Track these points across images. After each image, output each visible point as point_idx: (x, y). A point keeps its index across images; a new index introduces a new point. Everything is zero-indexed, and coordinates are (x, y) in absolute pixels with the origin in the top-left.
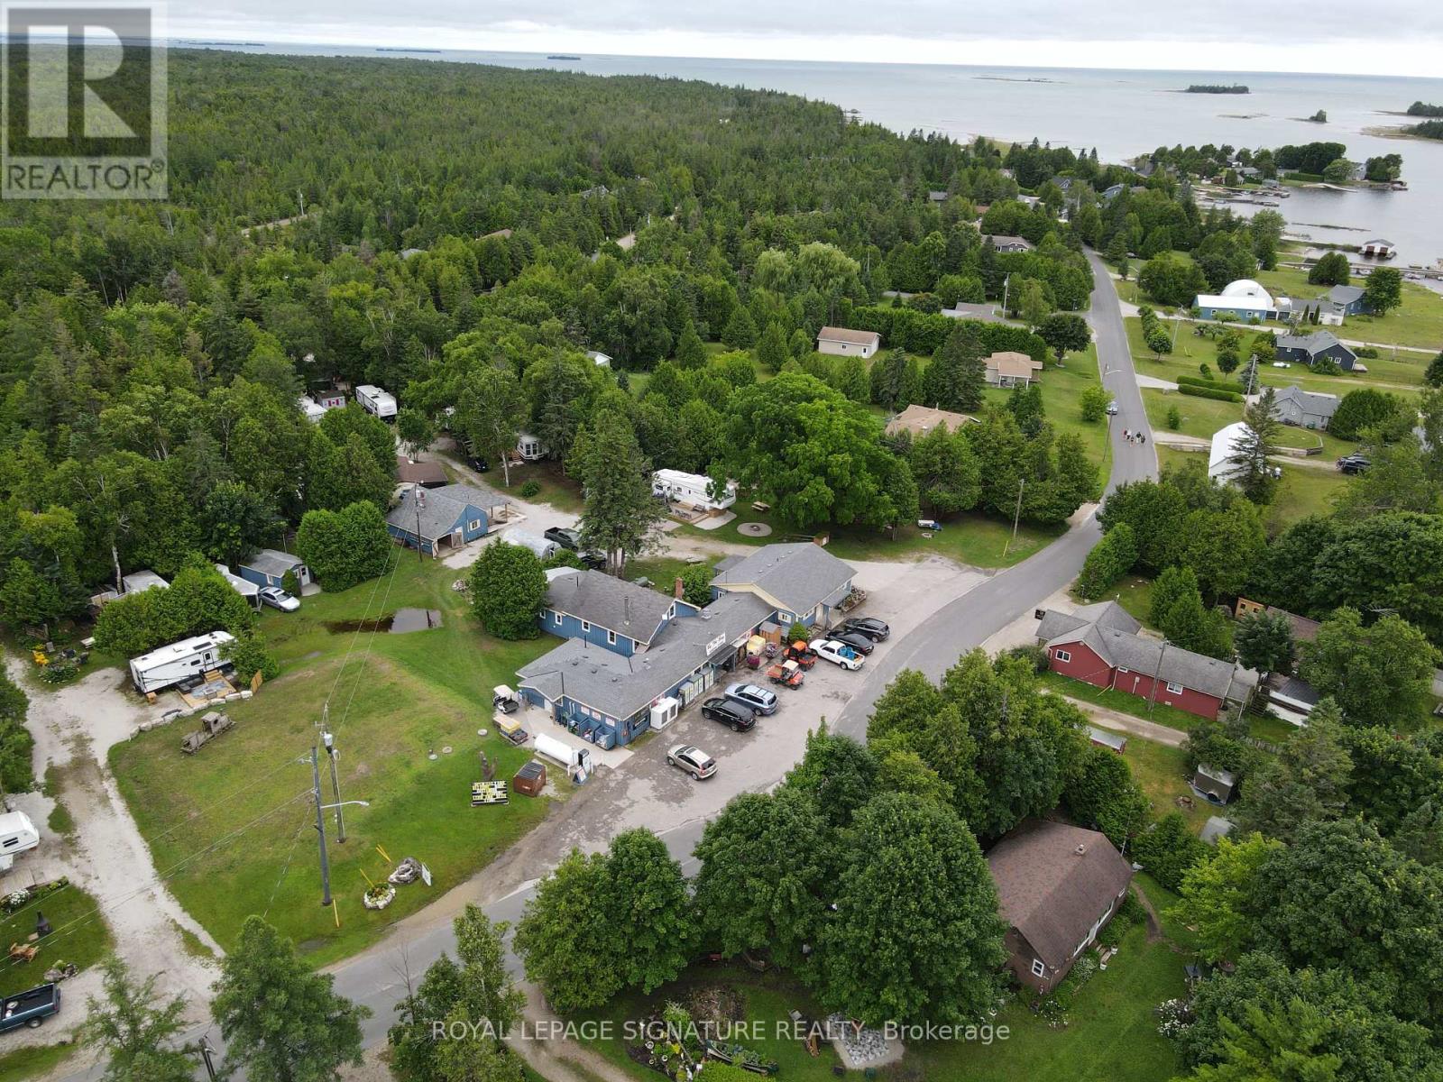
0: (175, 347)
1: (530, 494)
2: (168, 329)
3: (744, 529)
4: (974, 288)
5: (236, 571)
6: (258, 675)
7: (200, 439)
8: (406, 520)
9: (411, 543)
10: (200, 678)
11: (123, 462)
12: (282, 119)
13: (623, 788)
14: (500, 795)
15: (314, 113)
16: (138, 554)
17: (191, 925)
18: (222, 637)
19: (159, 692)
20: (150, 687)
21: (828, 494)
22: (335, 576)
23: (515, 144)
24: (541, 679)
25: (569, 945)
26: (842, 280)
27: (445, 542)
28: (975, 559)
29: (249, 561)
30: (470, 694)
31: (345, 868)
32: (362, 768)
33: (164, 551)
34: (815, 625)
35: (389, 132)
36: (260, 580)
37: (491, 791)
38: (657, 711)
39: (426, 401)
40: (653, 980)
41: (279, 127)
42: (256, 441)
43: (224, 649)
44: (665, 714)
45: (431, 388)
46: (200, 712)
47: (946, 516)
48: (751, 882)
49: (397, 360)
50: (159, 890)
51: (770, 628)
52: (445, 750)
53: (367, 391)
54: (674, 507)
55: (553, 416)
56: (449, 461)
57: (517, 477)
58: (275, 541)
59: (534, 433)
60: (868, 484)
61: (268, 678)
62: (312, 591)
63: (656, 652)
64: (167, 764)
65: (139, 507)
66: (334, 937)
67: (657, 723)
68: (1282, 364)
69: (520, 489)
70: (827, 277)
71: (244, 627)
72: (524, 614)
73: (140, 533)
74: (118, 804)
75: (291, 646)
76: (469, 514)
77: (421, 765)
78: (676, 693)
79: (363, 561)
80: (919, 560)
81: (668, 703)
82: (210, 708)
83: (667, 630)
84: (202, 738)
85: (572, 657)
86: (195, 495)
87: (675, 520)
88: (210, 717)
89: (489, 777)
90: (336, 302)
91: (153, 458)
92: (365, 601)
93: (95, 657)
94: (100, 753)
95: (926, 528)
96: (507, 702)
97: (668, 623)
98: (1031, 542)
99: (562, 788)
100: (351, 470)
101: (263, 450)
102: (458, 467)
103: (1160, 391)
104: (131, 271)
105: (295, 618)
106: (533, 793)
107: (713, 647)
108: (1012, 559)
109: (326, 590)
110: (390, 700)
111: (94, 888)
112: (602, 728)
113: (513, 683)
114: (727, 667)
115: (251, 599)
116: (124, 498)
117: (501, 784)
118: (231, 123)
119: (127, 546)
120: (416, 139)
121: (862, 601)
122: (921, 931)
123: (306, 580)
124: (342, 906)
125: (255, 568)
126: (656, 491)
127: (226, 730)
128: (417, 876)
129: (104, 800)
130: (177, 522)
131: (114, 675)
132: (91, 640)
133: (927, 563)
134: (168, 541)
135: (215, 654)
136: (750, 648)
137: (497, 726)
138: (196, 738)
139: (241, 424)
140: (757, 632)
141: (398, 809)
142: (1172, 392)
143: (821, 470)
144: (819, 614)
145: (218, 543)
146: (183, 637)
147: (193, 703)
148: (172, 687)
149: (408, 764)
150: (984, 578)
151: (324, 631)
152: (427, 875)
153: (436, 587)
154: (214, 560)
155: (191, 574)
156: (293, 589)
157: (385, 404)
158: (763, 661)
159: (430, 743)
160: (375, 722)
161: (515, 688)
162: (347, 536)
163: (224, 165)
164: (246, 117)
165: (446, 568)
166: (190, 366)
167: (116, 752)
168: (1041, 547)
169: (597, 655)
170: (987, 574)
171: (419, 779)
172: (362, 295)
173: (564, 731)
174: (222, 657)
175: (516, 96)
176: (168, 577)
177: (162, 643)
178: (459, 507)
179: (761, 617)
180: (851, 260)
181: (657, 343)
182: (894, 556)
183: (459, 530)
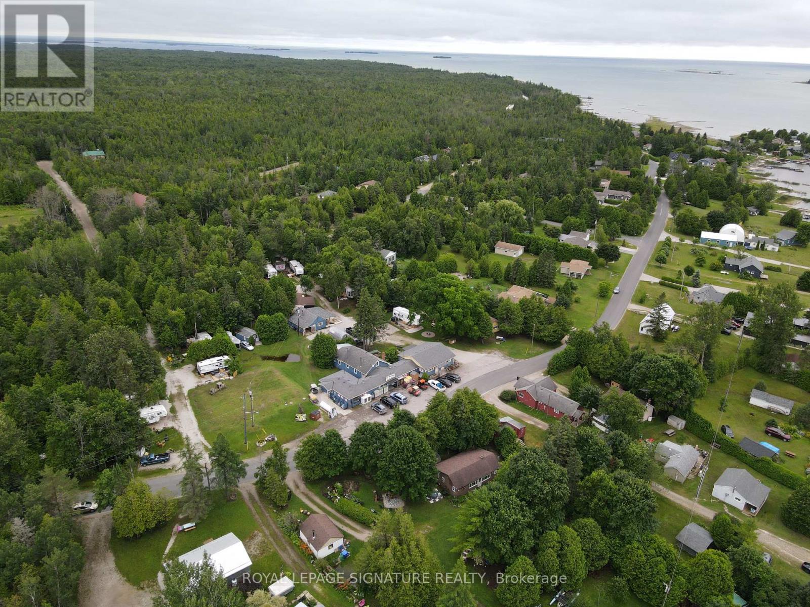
0: (223, 245)
1: (346, 313)
2: (222, 237)
3: (424, 334)
4: (581, 224)
5: (234, 334)
6: (236, 372)
7: (227, 286)
8: (295, 320)
9: (296, 329)
10: (217, 371)
11: (201, 294)
12: (287, 109)
13: (345, 421)
14: (304, 419)
15: (303, 105)
16: (203, 326)
17: (206, 443)
18: (226, 357)
19: (205, 374)
20: (202, 372)
21: (452, 324)
22: (267, 339)
23: (394, 125)
24: (326, 383)
25: (307, 458)
26: (516, 217)
27: (308, 330)
28: (513, 355)
29: (239, 331)
30: (304, 386)
31: (252, 434)
32: (263, 405)
33: (211, 326)
34: (434, 374)
35: (336, 116)
36: (241, 339)
37: (301, 417)
38: (363, 398)
39: (312, 271)
40: (332, 473)
41: (285, 113)
42: (246, 288)
43: (226, 362)
44: (366, 400)
45: (315, 267)
46: (216, 382)
47: (508, 336)
48: (361, 447)
49: (305, 252)
50: (199, 433)
51: (414, 373)
52: (291, 403)
53: (294, 263)
54: (399, 323)
55: (357, 283)
56: (319, 296)
57: (343, 304)
58: (249, 325)
59: (351, 287)
60: (470, 321)
61: (239, 373)
62: (258, 344)
63: (368, 377)
64: (204, 397)
65: (204, 310)
66: (246, 453)
67: (363, 402)
68: (724, 272)
69: (343, 310)
70: (509, 216)
71: (233, 355)
72: (327, 360)
73: (204, 320)
74: (190, 408)
75: (248, 363)
76: (318, 320)
77: (282, 407)
78: (372, 393)
79: (277, 334)
80: (489, 353)
81: (367, 396)
82: (220, 381)
83: (374, 370)
84: (216, 390)
85: (338, 377)
86: (223, 306)
87: (398, 328)
88: (219, 384)
89: (301, 412)
90: (286, 226)
91: (210, 292)
92: (276, 349)
93: (186, 360)
94: (185, 391)
95: (499, 340)
96: (315, 389)
97: (375, 368)
98: (542, 350)
99: (325, 419)
100: (277, 301)
101: (248, 291)
102: (322, 299)
103: (649, 283)
104: (212, 204)
105: (251, 353)
106: (315, 420)
107: (388, 378)
108: (529, 356)
109: (263, 344)
110: (276, 385)
111: (181, 430)
112: (343, 402)
113: (317, 383)
114: (395, 386)
115: (237, 345)
116: (200, 307)
117: (305, 415)
118: (264, 111)
119: (200, 323)
120: (348, 120)
121: (457, 367)
122: (401, 464)
123: (257, 340)
124: (250, 445)
125: (240, 334)
126: (394, 316)
127: (224, 388)
128: (273, 439)
129: (186, 406)
130: (216, 315)
131: (191, 366)
132: (185, 354)
133: (492, 354)
134: (213, 322)
135: (223, 363)
136: (405, 380)
137: (309, 397)
138: (214, 390)
139: (241, 281)
140: (409, 374)
141: (272, 419)
142: (655, 284)
143: (449, 314)
144: (437, 370)
145: (228, 324)
146: (214, 356)
147: (215, 379)
148: (209, 373)
149: (278, 406)
150: (512, 363)
151: (260, 359)
152: (276, 439)
153: (302, 347)
154: (227, 330)
155: (219, 335)
156: (252, 342)
157: (300, 269)
158: (409, 386)
159: (286, 400)
160: (270, 391)
161: (318, 386)
162: (272, 325)
163: (257, 137)
164: (272, 108)
165: (307, 340)
166: (227, 255)
167: (191, 392)
168: (544, 352)
169: (348, 376)
170: (514, 361)
171: (281, 411)
172: (296, 223)
173: (331, 401)
174: (225, 365)
175: (404, 91)
176: (212, 335)
177: (207, 358)
178: (315, 317)
179: (412, 369)
180: (521, 209)
181: (418, 247)
182: (479, 351)
183: (314, 326)
